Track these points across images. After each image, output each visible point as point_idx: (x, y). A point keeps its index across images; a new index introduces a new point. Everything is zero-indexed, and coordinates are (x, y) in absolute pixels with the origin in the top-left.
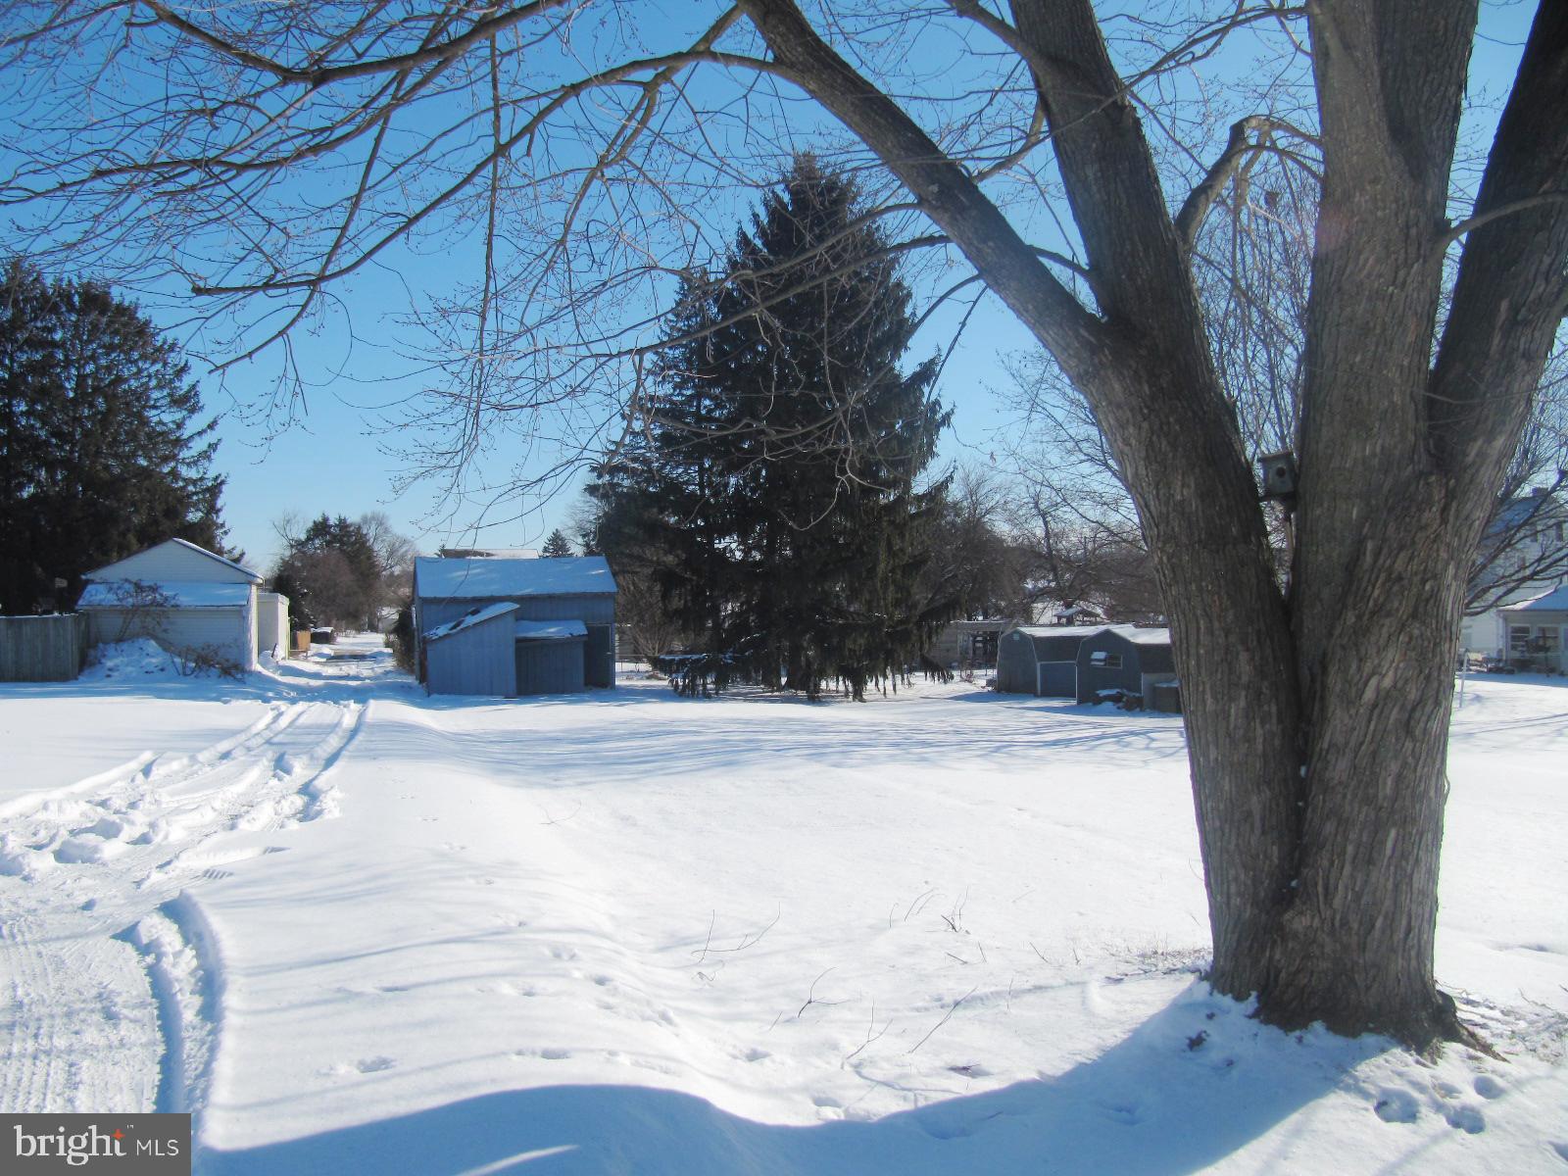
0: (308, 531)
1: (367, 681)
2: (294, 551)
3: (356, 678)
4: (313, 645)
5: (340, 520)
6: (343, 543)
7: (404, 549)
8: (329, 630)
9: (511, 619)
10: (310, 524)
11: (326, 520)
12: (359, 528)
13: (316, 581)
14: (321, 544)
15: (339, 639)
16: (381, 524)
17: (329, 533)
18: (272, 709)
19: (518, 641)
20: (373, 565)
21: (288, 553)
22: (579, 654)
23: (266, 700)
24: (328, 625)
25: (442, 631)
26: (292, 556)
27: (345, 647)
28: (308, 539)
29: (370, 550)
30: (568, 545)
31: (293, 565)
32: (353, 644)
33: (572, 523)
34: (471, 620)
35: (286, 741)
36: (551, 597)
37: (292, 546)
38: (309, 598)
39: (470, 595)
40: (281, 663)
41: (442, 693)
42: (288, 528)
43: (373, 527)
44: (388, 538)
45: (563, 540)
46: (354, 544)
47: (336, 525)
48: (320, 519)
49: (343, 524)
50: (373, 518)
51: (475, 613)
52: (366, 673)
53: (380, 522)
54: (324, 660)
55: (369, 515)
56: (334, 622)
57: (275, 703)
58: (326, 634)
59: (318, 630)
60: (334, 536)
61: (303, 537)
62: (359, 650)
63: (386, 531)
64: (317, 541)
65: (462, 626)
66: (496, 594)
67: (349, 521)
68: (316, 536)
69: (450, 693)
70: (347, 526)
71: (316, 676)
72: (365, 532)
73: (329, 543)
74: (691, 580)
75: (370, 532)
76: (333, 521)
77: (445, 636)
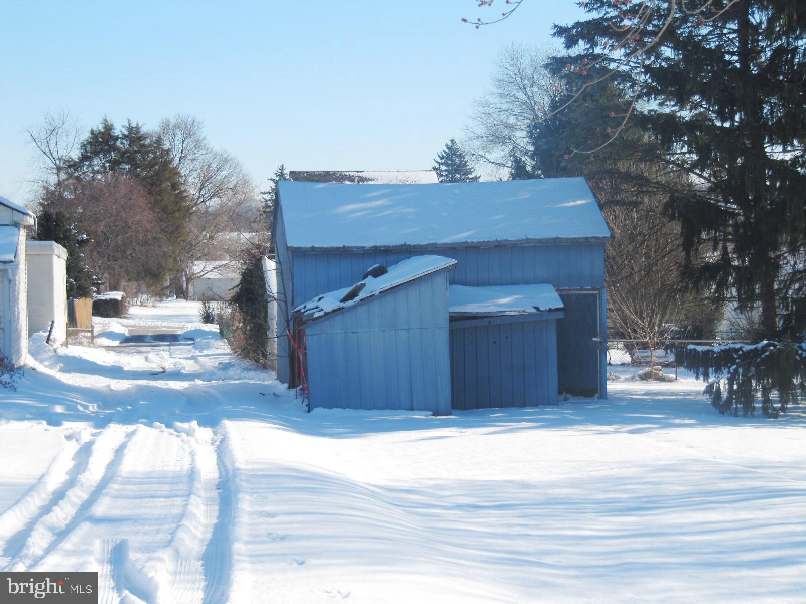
0: (83, 146)
1: (198, 382)
2: (63, 176)
3: (177, 375)
4: (97, 319)
5: (130, 129)
6: (135, 165)
7: (225, 173)
8: (118, 295)
9: (440, 283)
10: (86, 136)
11: (108, 128)
12: (159, 141)
13: (97, 221)
14: (104, 166)
15: (133, 310)
16: (188, 135)
17: (114, 148)
18: (69, 438)
19: (454, 319)
20: (181, 197)
21: (53, 179)
22: (550, 340)
23: (55, 421)
24: (115, 288)
25: (330, 302)
26: (59, 184)
27: (142, 323)
28: (84, 158)
29: (175, 172)
30: (470, 165)
31: (61, 196)
32: (154, 318)
33: (480, 130)
34: (374, 285)
35: (116, 513)
36: (500, 246)
37: (59, 169)
38: (87, 248)
39: (368, 244)
40: (63, 351)
41: (330, 407)
42: (52, 142)
43: (179, 138)
44: (201, 155)
45: (461, 156)
46: (151, 165)
47: (125, 137)
48: (101, 128)
49: (134, 136)
50: (178, 126)
51: (379, 272)
52: (189, 366)
53: (188, 131)
54: (117, 343)
55: (172, 121)
56: (123, 283)
57: (70, 426)
58: (115, 301)
59: (103, 297)
60: (123, 154)
61: (75, 155)
62: (165, 327)
63: (198, 144)
64: (96, 161)
65: (362, 295)
66: (412, 241)
67: (143, 130)
68: (96, 153)
69: (344, 407)
70: (141, 138)
71: (116, 372)
72: (165, 147)
73: (115, 164)
74: (734, 215)
75: (175, 146)
76: (119, 130)
77: (334, 311)
